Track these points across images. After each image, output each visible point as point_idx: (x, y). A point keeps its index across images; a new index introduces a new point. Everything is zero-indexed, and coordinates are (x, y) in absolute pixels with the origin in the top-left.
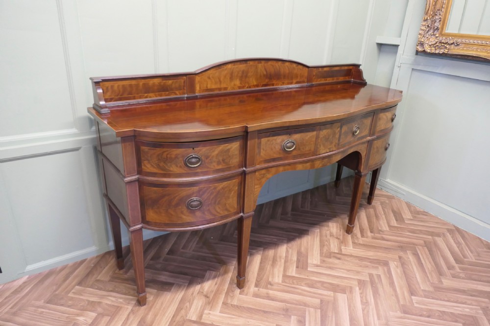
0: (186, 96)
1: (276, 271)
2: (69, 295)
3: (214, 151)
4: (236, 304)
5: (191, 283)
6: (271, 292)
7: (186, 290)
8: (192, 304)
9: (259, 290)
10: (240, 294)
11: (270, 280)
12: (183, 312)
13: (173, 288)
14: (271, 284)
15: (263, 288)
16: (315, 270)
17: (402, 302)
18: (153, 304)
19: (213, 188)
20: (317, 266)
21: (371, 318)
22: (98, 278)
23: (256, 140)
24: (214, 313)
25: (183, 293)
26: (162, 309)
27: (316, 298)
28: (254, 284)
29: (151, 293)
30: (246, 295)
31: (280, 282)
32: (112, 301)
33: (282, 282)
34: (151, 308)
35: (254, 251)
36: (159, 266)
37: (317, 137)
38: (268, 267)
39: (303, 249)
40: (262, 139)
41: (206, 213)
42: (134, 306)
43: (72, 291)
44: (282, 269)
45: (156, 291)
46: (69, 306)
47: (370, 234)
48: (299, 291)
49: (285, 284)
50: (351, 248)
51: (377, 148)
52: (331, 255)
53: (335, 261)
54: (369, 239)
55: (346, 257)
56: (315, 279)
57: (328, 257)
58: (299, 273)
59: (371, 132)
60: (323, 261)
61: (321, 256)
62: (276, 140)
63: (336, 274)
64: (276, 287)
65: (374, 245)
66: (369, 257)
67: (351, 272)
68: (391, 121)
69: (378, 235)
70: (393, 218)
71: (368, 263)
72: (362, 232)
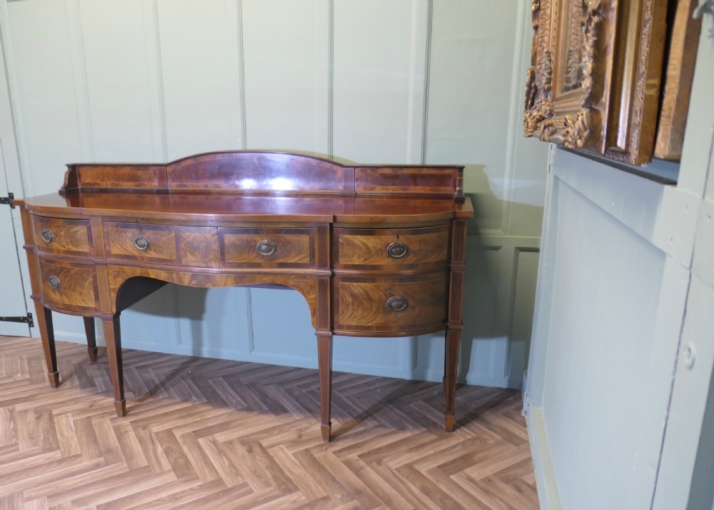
0: (156, 188)
7: (92, 395)
8: (74, 404)
12: (60, 405)
18: (57, 391)
19: (66, 270)
23: (101, 227)
25: (86, 395)
37: (178, 240)
40: (109, 229)
47: (353, 456)
48: (151, 447)
49: (154, 436)
50: (289, 453)
51: (353, 295)
52: (250, 444)
53: (241, 450)
54: (337, 459)
55: (261, 455)
56: (185, 449)
57: (243, 444)
58: (183, 436)
59: (317, 261)
60: (230, 442)
61: (238, 438)
62: (125, 232)
63: (212, 460)
64: (142, 432)
65: (327, 467)
66: (286, 472)
67: (232, 469)
68: (385, 254)
69: (362, 463)
70: (442, 462)
71: (270, 476)
72: (349, 448)
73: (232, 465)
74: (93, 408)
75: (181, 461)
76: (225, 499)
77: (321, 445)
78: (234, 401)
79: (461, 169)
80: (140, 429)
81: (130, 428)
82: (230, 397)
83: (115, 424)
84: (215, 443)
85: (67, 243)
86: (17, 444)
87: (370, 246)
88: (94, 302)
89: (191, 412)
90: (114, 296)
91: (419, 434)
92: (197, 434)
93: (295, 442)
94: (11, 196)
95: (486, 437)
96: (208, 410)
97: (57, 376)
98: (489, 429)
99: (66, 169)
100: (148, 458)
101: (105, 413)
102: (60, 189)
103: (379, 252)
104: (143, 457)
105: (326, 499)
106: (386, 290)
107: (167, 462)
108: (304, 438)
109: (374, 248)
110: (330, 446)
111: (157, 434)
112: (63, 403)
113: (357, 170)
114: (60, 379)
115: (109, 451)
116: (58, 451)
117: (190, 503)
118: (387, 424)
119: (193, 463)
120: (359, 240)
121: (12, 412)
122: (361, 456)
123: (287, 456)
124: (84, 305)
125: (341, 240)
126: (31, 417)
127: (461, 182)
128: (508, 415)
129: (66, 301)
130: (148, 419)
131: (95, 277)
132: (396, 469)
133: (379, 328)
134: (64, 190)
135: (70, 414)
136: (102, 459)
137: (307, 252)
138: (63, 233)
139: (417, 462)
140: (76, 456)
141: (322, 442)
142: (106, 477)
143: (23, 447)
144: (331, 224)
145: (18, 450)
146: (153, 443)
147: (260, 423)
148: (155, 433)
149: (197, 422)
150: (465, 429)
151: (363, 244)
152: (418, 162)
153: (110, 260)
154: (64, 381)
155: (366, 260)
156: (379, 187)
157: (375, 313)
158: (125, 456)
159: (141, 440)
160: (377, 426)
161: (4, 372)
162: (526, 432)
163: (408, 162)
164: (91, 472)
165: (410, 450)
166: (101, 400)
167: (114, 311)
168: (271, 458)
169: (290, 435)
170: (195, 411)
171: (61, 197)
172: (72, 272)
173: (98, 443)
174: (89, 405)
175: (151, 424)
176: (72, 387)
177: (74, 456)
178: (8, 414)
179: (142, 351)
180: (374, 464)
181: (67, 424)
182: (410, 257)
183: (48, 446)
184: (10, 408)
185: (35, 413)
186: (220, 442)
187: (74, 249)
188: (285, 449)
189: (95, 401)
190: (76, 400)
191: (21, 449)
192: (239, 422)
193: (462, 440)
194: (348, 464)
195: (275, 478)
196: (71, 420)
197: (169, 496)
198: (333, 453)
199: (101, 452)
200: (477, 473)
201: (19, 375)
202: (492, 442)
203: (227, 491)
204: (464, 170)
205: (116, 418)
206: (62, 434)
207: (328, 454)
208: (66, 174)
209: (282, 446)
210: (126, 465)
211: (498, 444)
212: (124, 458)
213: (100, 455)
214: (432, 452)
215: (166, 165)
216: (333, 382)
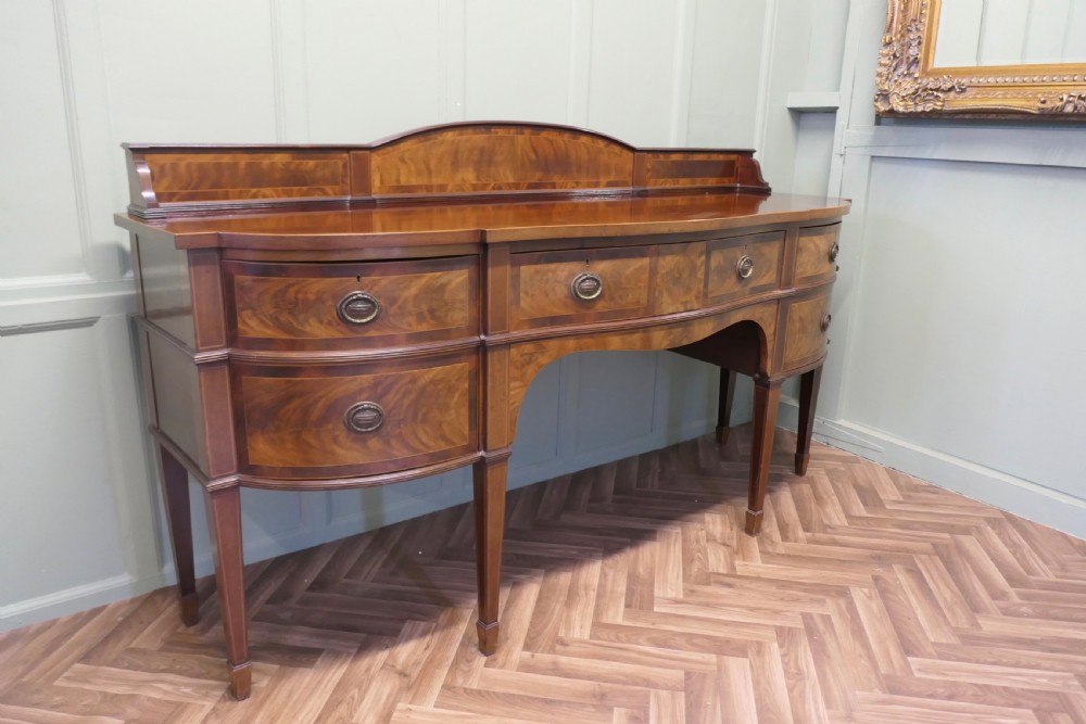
0: (349, 198)
1: (576, 615)
2: (57, 683)
3: (407, 288)
4: (475, 687)
5: (364, 648)
6: (563, 659)
7: (352, 661)
8: (366, 691)
9: (533, 656)
10: (485, 666)
11: (562, 634)
12: (343, 709)
13: (319, 660)
14: (563, 643)
15: (542, 652)
16: (673, 611)
17: (883, 670)
18: (268, 695)
19: (407, 379)
20: (677, 602)
21: (810, 706)
22: (133, 645)
23: (508, 267)
24: (421, 708)
25: (344, 669)
26: (290, 704)
27: (673, 668)
28: (521, 644)
29: (264, 673)
30: (502, 667)
31: (586, 637)
32: (165, 692)
33: (591, 637)
34: (262, 703)
35: (523, 577)
36: (286, 615)
37: (653, 272)
38: (557, 608)
39: (641, 570)
40: (523, 268)
41: (393, 442)
42: (219, 701)
43: (66, 674)
44: (590, 611)
45: (277, 666)
46: (55, 707)
47: (802, 534)
48: (632, 654)
54: (801, 544)
55: (746, 582)
58: (632, 619)
59: (783, 278)
62: (554, 271)
65: (812, 555)
74: (414, 675)
79: (750, 153)
80: (560, 647)
85: (419, 314)
87: (821, 249)
88: (467, 434)
95: (830, 466)
101: (455, 664)
109: (823, 251)
123: (764, 567)
124: (444, 447)
135: (403, 705)
137: (775, 268)
138: (411, 293)
146: (621, 649)
151: (817, 247)
153: (515, 334)
155: (816, 269)
157: (814, 338)
174: (394, 675)
180: (830, 531)
188: (746, 563)
193: (824, 477)
194: (816, 542)
198: (785, 541)
204: (754, 154)
207: (785, 545)
209: (737, 562)
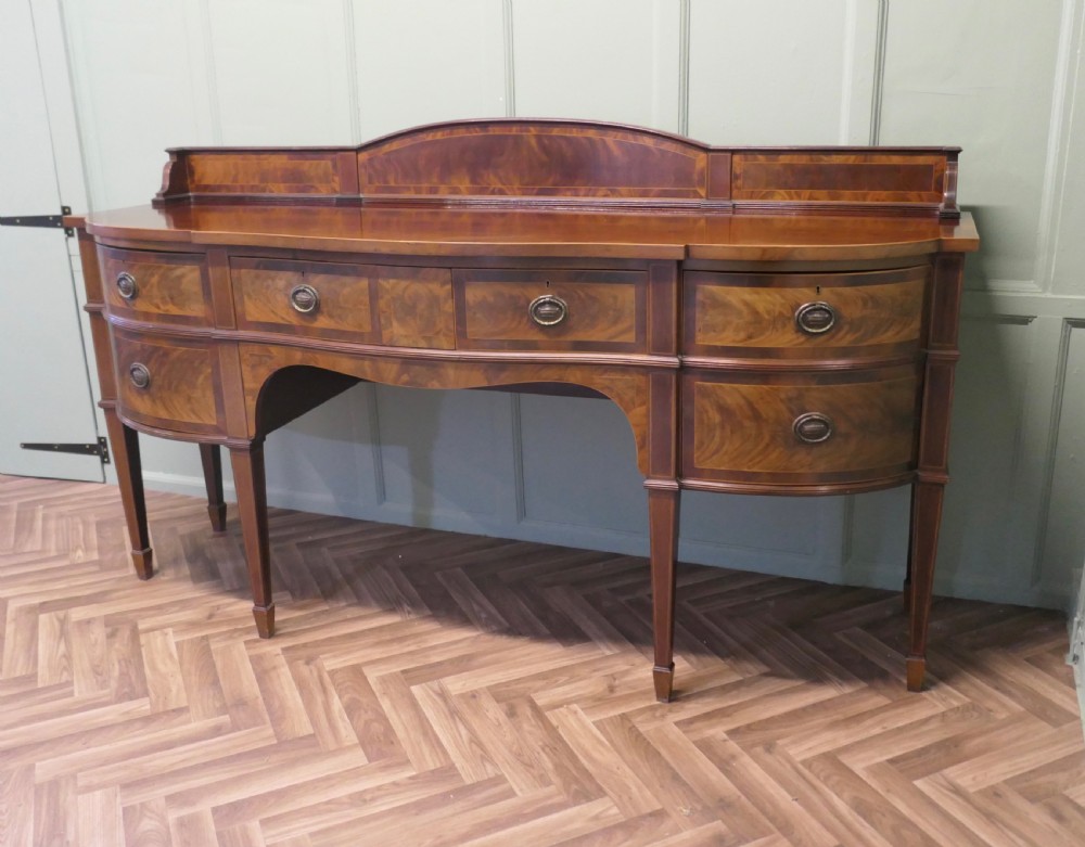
0: (337, 196)
1: (364, 652)
3: (152, 275)
4: (213, 648)
7: (213, 594)
8: (179, 612)
9: (278, 655)
11: (324, 656)
12: (152, 612)
13: (206, 583)
15: (286, 657)
16: (420, 697)
18: (150, 586)
23: (227, 268)
24: (171, 638)
25: (202, 594)
27: (315, 726)
29: (177, 573)
31: (329, 668)
34: (141, 587)
37: (374, 295)
38: (367, 640)
40: (243, 271)
45: (188, 574)
47: (718, 731)
48: (319, 698)
49: (326, 676)
50: (589, 720)
51: (723, 410)
52: (511, 700)
53: (494, 711)
54: (684, 736)
55: (533, 722)
56: (386, 705)
57: (498, 698)
58: (383, 680)
59: (650, 337)
60: (474, 695)
61: (489, 688)
62: (273, 279)
63: (437, 729)
64: (305, 670)
65: (664, 753)
66: (580, 757)
67: (474, 746)
68: (791, 325)
69: (733, 746)
70: (897, 752)
71: (549, 765)
72: (708, 716)
73: (475, 740)
74: (213, 620)
75: (377, 727)
76: (459, 806)
77: (652, 708)
78: (483, 616)
79: (953, 154)
80: (301, 662)
81: (282, 659)
82: (476, 608)
83: (253, 652)
84: (443, 695)
85: (163, 298)
86: (69, 683)
87: (761, 308)
88: (214, 415)
89: (400, 634)
90: (252, 403)
91: (850, 694)
92: (409, 676)
93: (600, 699)
94: (66, 210)
95: (990, 704)
96: (434, 631)
97: (148, 557)
98: (997, 688)
99: (167, 158)
100: (314, 722)
101: (236, 630)
102: (154, 196)
103: (778, 321)
104: (305, 718)
105: (659, 815)
106: (790, 400)
107: (350, 727)
108: (618, 693)
109: (768, 312)
110: (670, 711)
111: (332, 673)
112: (160, 608)
113: (736, 158)
114: (155, 563)
115: (241, 703)
116: (146, 701)
117: (391, 812)
118: (788, 671)
119: (400, 733)
120: (738, 295)
121: (63, 622)
122: (732, 733)
123: (584, 727)
124: (194, 420)
125: (699, 297)
126: (98, 633)
127: (953, 181)
128: (1037, 663)
129: (163, 414)
130: (317, 644)
131: (216, 367)
132: (804, 762)
133: (774, 477)
134: (161, 198)
135: (170, 630)
136: (226, 718)
137: (629, 321)
138: (155, 280)
139: (846, 749)
140: (180, 711)
141: (655, 702)
142: (233, 752)
143: (82, 690)
144: (680, 263)
145: (71, 694)
146: (324, 690)
147: (532, 659)
148: (329, 672)
149: (411, 653)
150: (949, 688)
151: (746, 304)
152: (863, 141)
153: (243, 334)
154: (161, 567)
155: (750, 337)
156: (782, 191)
157: (768, 445)
158: (271, 714)
159: (302, 685)
160: (766, 675)
161: (53, 547)
162: (1075, 699)
163: (843, 141)
164: (204, 743)
165: (833, 725)
166: (229, 605)
167: (253, 432)
168: (551, 730)
169: (592, 685)
170: (407, 632)
171: (156, 212)
172: (175, 355)
173: (220, 688)
174: (207, 614)
175: (323, 653)
176: (177, 579)
177: (174, 711)
178: (57, 623)
179: (309, 514)
180: (759, 750)
181: (164, 648)
182: (841, 334)
183: (126, 690)
184: (61, 614)
185: (106, 626)
186: (453, 694)
187: (174, 310)
188: (580, 712)
189: (218, 607)
190: (184, 604)
191: (76, 694)
192: (494, 656)
193: (941, 708)
194: (706, 747)
195: (558, 767)
196: (172, 640)
197: (350, 796)
198: (677, 724)
199: (225, 704)
200: (971, 776)
201: (80, 553)
202: (1003, 715)
203: (464, 791)
204: (960, 155)
205: (256, 641)
206: (154, 669)
207: (668, 726)
208: (166, 166)
209: (575, 707)
210: (271, 731)
211: (1016, 719)
212: (267, 717)
213: (224, 710)
214: (877, 730)
215: (359, 150)
216: (678, 585)
